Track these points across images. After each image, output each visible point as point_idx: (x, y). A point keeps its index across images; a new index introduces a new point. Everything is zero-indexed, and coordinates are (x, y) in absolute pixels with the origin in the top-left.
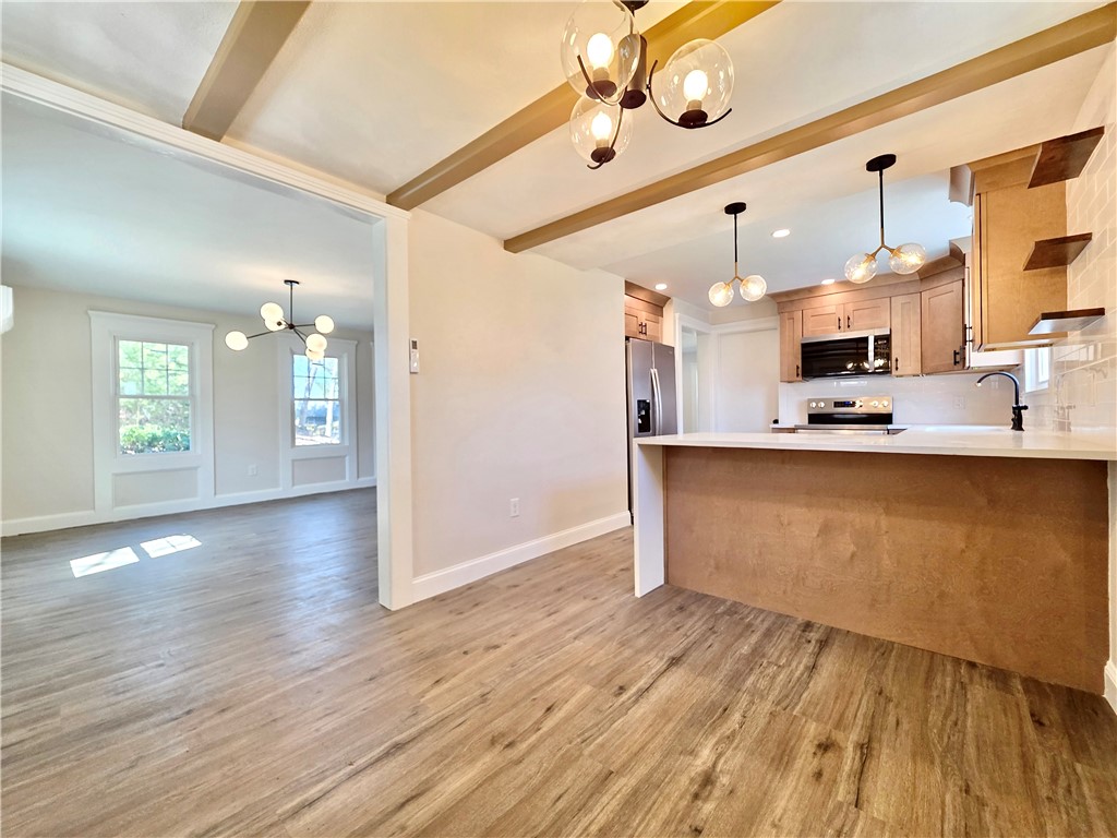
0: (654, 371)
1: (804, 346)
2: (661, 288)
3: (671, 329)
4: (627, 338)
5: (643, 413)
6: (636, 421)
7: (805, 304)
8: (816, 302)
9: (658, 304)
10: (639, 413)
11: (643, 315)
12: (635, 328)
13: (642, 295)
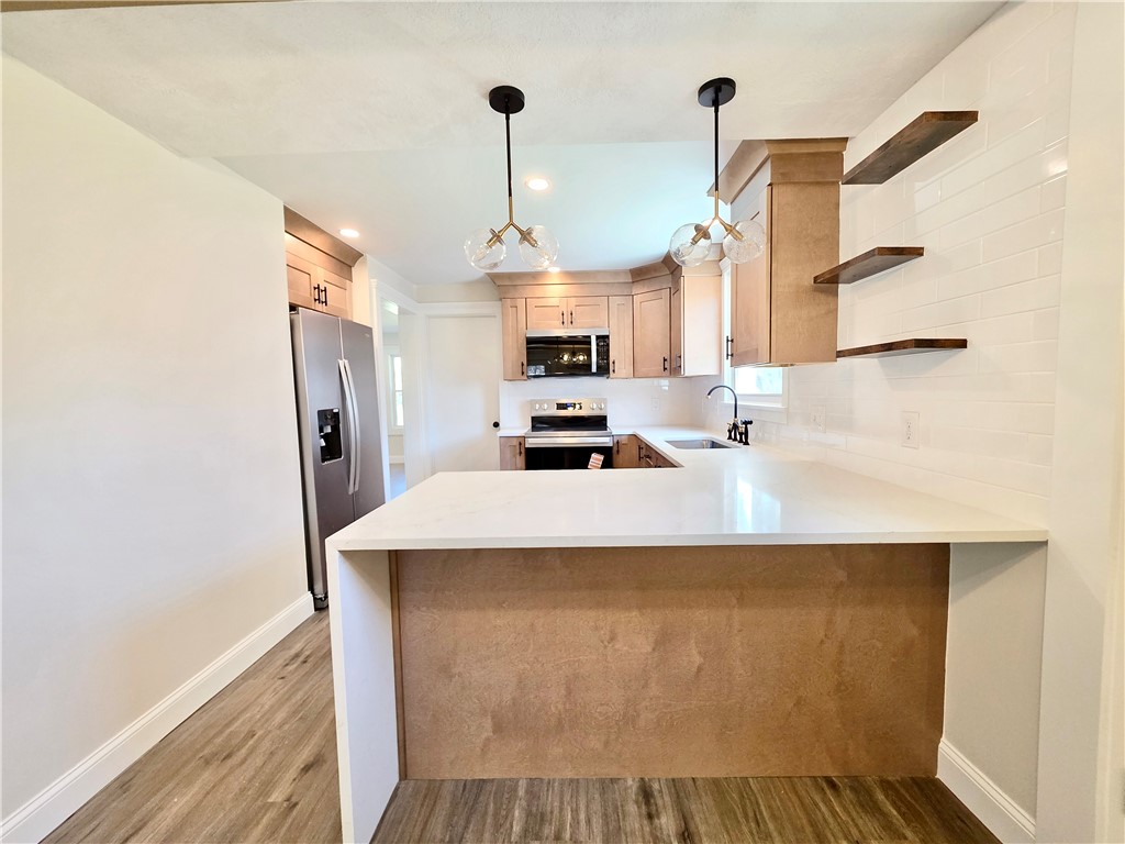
0: (343, 363)
1: (530, 341)
2: (349, 234)
3: (366, 300)
4: (293, 308)
5: (328, 429)
6: (315, 442)
7: (529, 291)
8: (539, 291)
9: (345, 260)
10: (321, 430)
11: (321, 273)
12: (305, 295)
13: (316, 240)
